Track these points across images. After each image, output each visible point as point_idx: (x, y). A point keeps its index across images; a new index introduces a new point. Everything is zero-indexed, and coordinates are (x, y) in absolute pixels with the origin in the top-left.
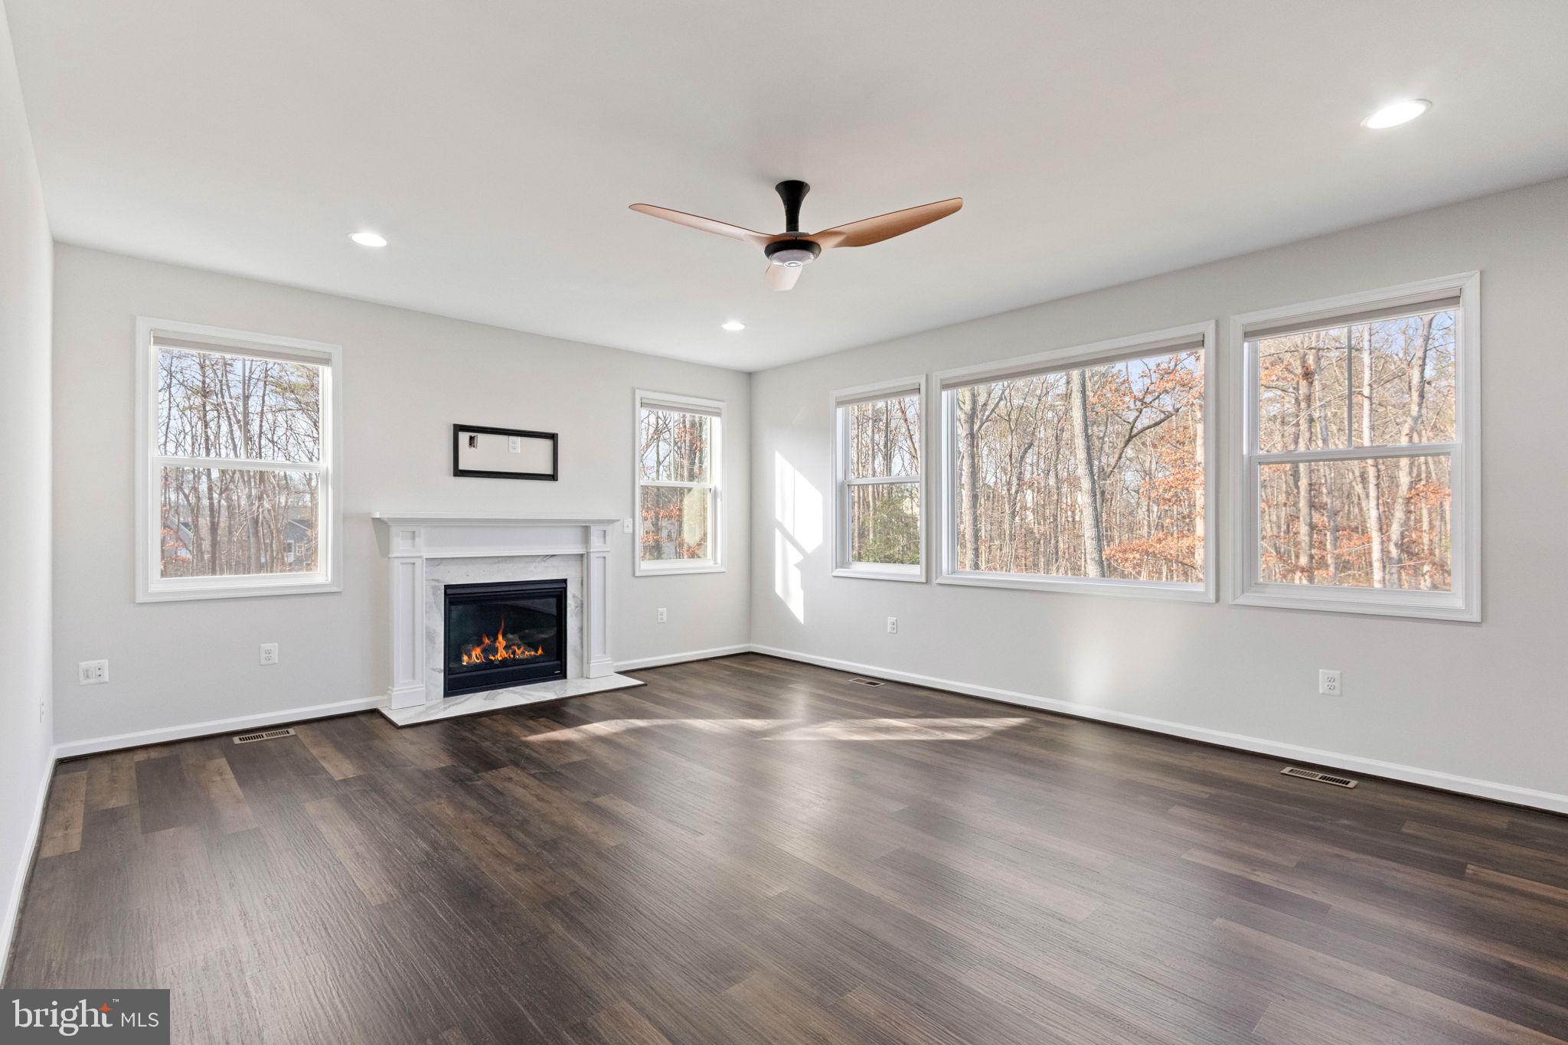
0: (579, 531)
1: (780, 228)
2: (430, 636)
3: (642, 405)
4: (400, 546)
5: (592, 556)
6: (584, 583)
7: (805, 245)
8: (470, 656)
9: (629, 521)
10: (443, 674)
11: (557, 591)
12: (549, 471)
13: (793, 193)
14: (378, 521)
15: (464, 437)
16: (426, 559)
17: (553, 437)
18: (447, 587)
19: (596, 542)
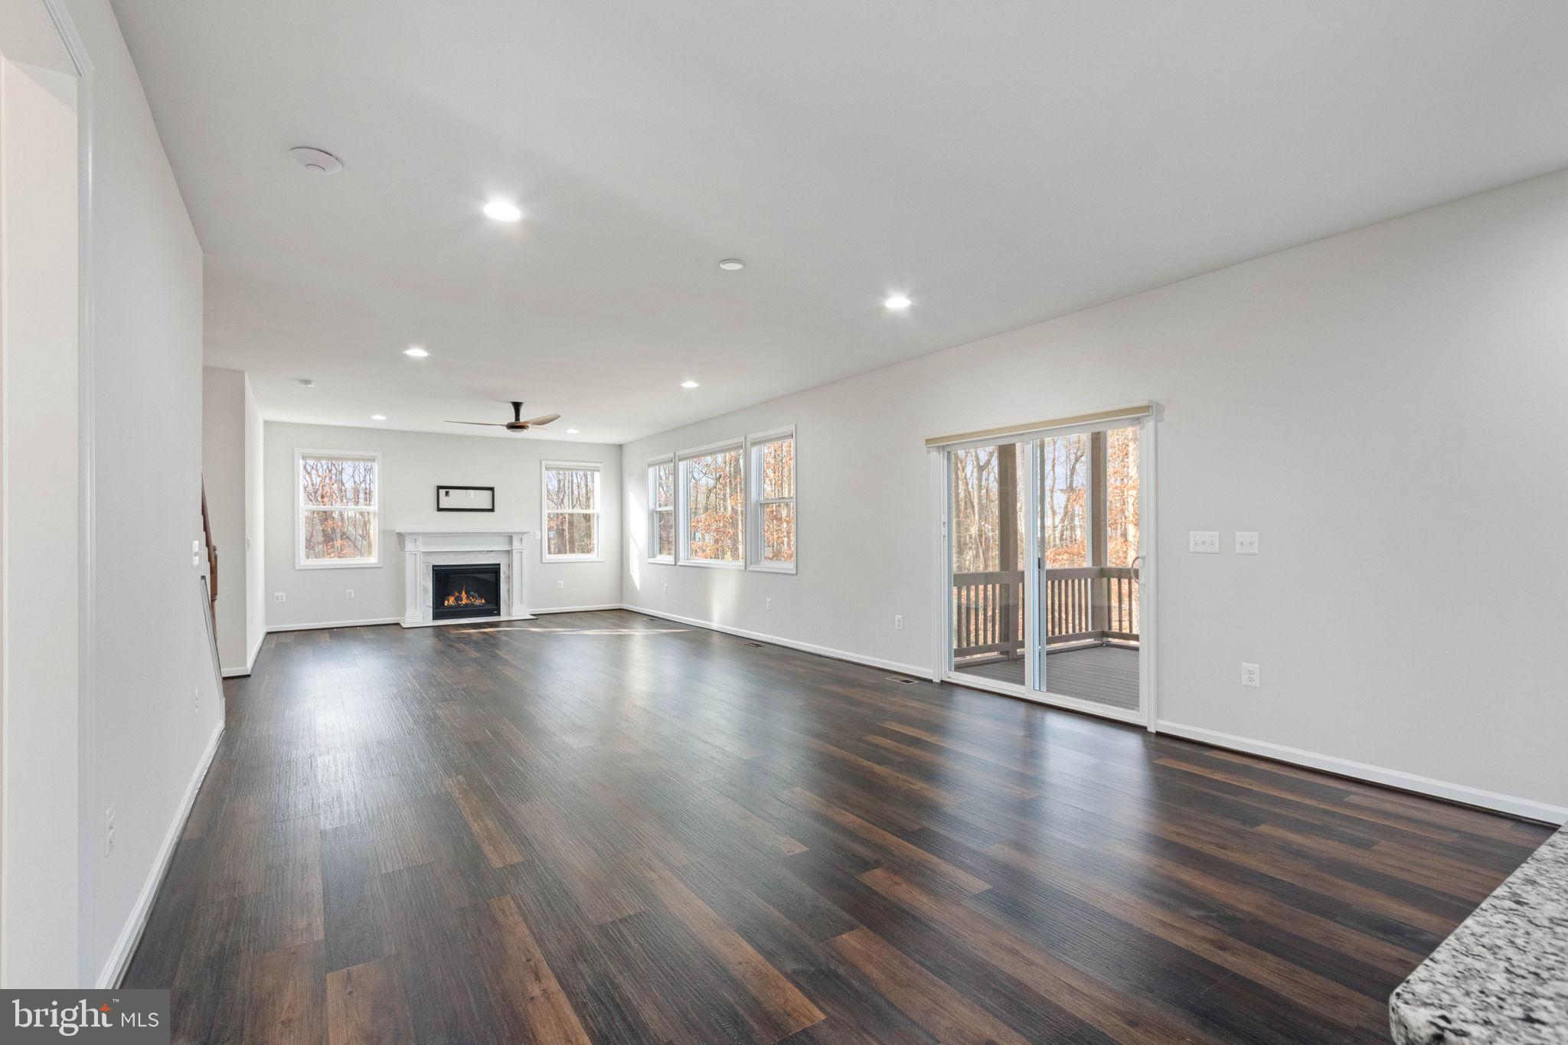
0: (507, 538)
1: (512, 420)
2: (425, 589)
3: (546, 469)
4: (409, 546)
5: (514, 552)
6: (510, 566)
7: (522, 427)
8: (449, 601)
9: (538, 533)
10: (431, 609)
11: (495, 570)
12: (490, 507)
13: (517, 406)
14: (399, 534)
15: (442, 492)
16: (423, 552)
17: (492, 489)
18: (433, 566)
19: (516, 543)
